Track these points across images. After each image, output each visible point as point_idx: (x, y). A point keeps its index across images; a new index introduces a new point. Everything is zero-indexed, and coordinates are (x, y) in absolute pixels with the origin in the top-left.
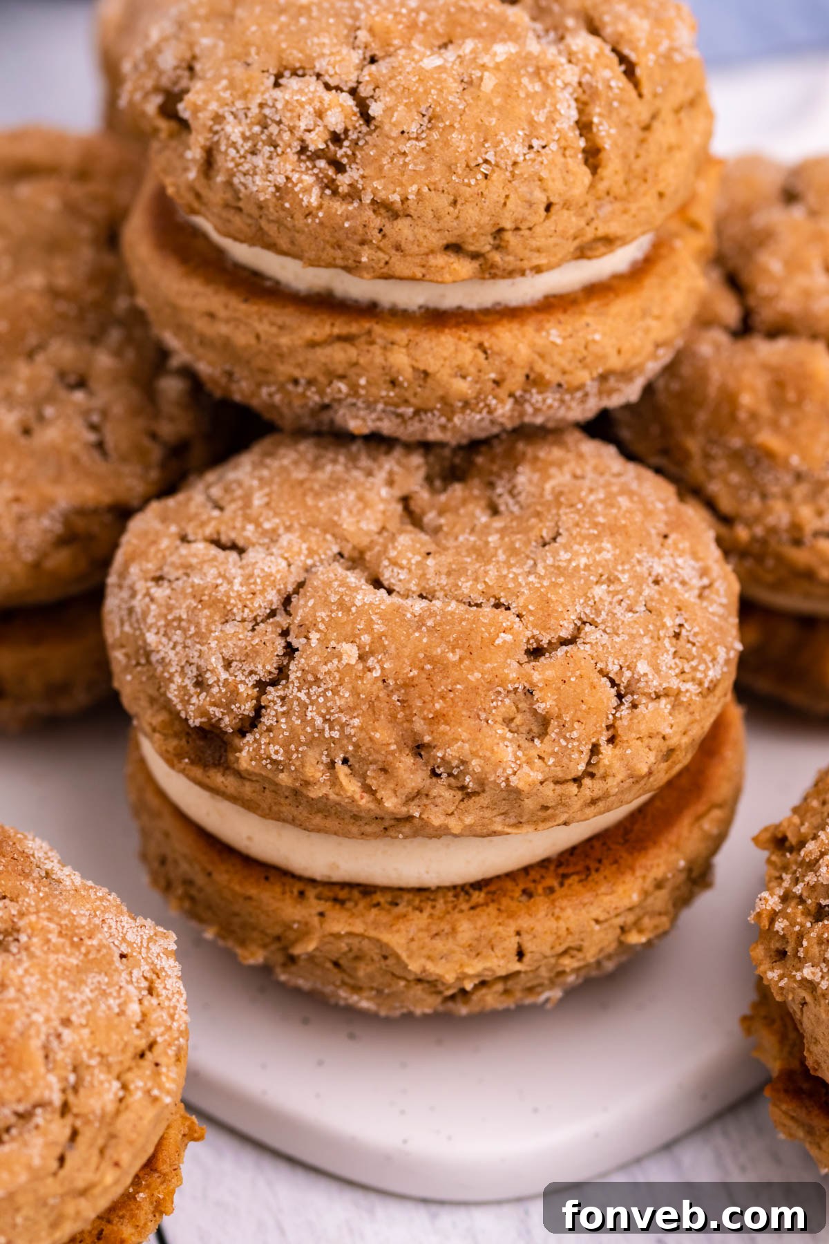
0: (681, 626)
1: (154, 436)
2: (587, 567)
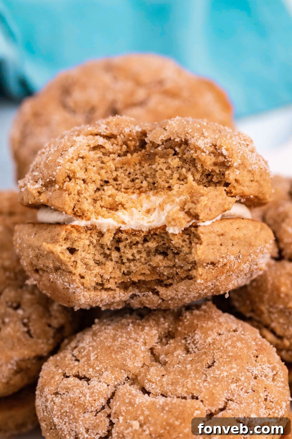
0: (267, 395)
1: (49, 326)
2: (227, 376)
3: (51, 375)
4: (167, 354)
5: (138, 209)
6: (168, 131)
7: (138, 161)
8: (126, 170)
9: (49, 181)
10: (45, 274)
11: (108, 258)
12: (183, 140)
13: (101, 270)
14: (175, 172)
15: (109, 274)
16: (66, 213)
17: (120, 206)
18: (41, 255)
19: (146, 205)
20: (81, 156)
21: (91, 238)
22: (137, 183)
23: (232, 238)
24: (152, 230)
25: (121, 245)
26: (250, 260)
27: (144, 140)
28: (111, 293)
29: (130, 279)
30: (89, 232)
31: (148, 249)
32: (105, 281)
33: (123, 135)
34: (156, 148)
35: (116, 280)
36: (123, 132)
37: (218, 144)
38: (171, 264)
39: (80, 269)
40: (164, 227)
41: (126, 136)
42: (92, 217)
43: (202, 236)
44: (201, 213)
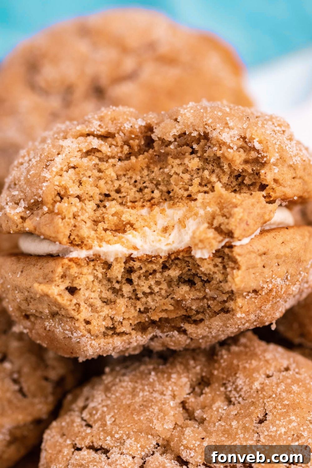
1: (46, 379)
3: (58, 448)
4: (203, 408)
5: (152, 228)
6: (181, 123)
7: (145, 165)
8: (131, 178)
9: (34, 202)
10: (39, 321)
11: (117, 293)
12: (202, 134)
13: (110, 310)
14: (195, 176)
15: (122, 315)
16: (60, 243)
17: (128, 226)
18: (31, 298)
19: (162, 222)
20: (72, 165)
21: (95, 271)
22: (146, 193)
23: (277, 257)
24: (172, 254)
25: (134, 277)
26: (300, 280)
27: (151, 137)
28: (125, 337)
29: (149, 318)
30: (92, 264)
31: (169, 279)
32: (116, 323)
33: (123, 132)
34: (167, 146)
35: (131, 322)
36: (122, 128)
37: (248, 136)
38: (201, 295)
39: (85, 313)
40: (189, 250)
41: (127, 134)
42: (93, 245)
43: (239, 258)
44: (236, 229)
